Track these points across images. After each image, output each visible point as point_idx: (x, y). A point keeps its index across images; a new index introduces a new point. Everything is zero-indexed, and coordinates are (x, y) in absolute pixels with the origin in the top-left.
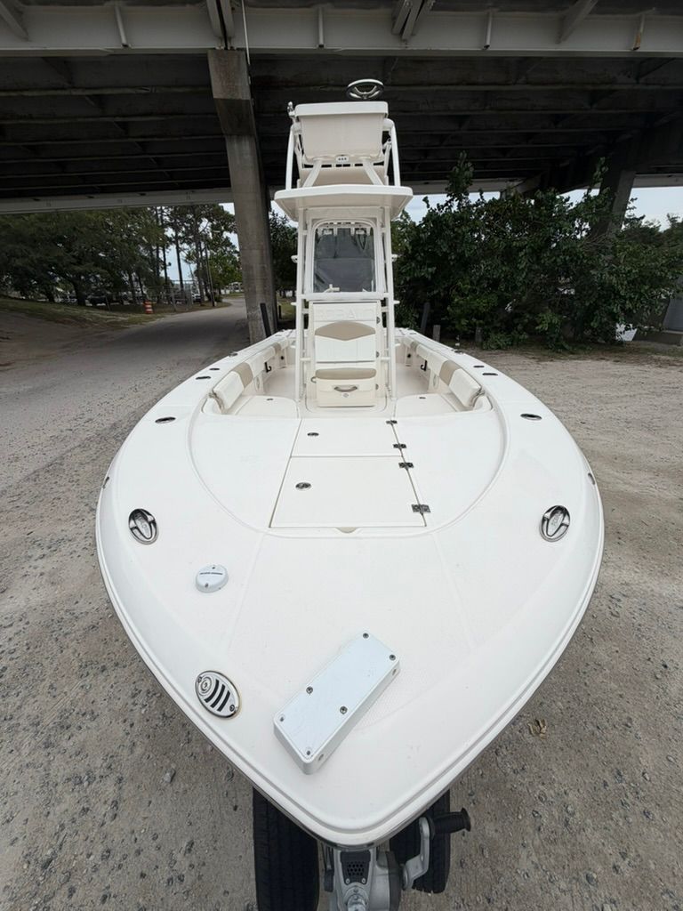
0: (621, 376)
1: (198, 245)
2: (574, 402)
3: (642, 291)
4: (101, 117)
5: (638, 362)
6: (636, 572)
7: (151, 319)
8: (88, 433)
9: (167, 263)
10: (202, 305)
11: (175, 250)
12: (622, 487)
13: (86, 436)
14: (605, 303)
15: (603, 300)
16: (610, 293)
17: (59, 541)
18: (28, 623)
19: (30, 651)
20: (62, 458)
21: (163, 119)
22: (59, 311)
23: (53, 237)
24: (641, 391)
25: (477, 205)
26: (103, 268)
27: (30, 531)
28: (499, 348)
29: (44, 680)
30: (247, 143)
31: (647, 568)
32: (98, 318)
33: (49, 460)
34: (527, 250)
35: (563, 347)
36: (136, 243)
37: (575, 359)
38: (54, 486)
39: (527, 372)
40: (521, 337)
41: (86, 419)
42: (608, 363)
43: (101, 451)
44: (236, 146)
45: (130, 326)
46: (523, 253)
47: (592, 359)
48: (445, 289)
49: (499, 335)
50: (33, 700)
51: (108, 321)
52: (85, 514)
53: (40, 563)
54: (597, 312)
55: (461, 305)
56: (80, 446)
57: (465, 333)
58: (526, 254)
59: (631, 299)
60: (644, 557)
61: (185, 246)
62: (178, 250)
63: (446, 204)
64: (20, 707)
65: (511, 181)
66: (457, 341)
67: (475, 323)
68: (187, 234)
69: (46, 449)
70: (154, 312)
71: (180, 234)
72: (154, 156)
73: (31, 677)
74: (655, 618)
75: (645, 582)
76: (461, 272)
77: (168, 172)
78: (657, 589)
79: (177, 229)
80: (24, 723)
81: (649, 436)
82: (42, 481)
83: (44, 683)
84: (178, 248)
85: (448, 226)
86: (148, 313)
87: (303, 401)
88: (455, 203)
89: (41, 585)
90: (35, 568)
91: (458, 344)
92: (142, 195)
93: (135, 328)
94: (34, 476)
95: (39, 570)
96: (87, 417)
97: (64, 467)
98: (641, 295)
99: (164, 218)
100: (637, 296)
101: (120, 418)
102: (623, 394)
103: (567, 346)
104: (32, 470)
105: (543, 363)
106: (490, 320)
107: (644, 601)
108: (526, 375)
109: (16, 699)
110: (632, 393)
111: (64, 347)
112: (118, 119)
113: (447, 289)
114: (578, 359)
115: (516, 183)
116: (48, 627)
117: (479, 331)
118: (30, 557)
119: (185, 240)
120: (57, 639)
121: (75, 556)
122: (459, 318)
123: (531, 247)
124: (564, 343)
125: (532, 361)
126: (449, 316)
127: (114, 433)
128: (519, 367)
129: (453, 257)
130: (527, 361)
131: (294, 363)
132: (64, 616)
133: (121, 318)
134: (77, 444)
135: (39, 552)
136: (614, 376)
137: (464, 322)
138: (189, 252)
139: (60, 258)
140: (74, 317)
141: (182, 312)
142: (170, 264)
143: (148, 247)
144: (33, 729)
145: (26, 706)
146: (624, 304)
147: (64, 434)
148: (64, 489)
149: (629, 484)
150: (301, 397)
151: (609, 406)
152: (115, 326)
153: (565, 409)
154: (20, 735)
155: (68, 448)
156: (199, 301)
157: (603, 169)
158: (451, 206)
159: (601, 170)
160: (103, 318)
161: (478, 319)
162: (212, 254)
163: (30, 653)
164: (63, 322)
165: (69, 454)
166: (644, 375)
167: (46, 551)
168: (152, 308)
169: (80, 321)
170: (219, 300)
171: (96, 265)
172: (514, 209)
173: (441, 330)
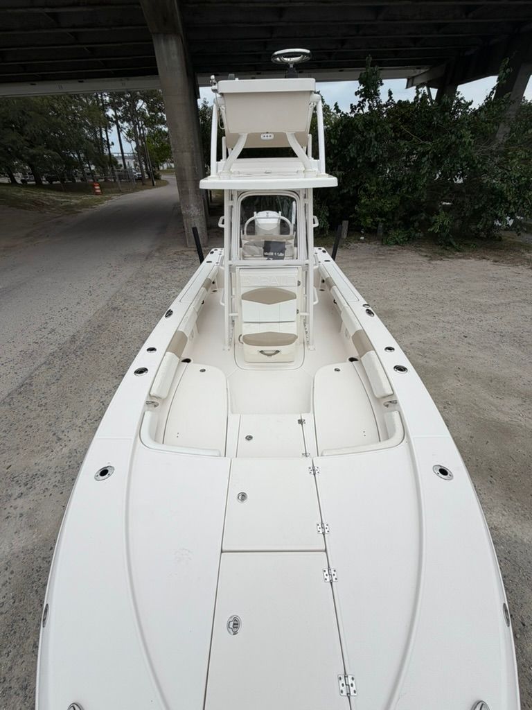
0: (498, 279)
1: (136, 124)
2: (459, 311)
3: (526, 196)
4: (31, 7)
5: (513, 263)
6: (503, 515)
7: (99, 201)
8: (51, 347)
9: (110, 143)
10: (143, 184)
11: (116, 131)
12: (496, 415)
13: (50, 351)
14: (492, 206)
15: (491, 204)
16: (497, 198)
17: (34, 477)
18: (12, 572)
19: (16, 604)
20: (31, 377)
21: (91, 9)
22: (19, 194)
23: (5, 120)
24: (514, 298)
25: (386, 105)
26: (54, 151)
27: (9, 464)
28: (397, 243)
29: (28, 638)
30: (174, 42)
31: (513, 511)
32: (54, 201)
33: (20, 381)
34: (430, 156)
35: (451, 244)
36: (81, 126)
37: (460, 258)
38: (26, 411)
39: (421, 274)
40: (417, 235)
41: (49, 330)
42: (489, 262)
43: (63, 369)
44: (163, 45)
45: (83, 210)
46: (425, 159)
47: (475, 257)
48: (354, 188)
49: (399, 231)
50: (20, 661)
51: (63, 204)
52: (53, 444)
53: (20, 502)
54: (484, 215)
55: (367, 205)
56: (45, 363)
57: (369, 228)
58: (428, 159)
59: (515, 203)
60: (510, 498)
61: (126, 124)
62: (119, 130)
63: (359, 105)
64: (11, 668)
65: (418, 68)
66: (362, 235)
67: (379, 221)
68: (125, 113)
69: (16, 367)
70: (102, 193)
71: (119, 114)
72: (87, 46)
73: (18, 635)
74: (517, 568)
75: (510, 526)
76: (368, 173)
77: (102, 61)
78: (519, 534)
79: (115, 109)
80: (15, 686)
81: (520, 353)
82: (16, 404)
83: (29, 640)
84: (118, 127)
85: (358, 131)
86: (97, 194)
87: (232, 349)
88: (367, 104)
89: (22, 528)
90: (16, 508)
91: (362, 238)
92: (80, 82)
93: (86, 212)
94: (8, 400)
95: (19, 511)
96: (50, 326)
97: (33, 388)
98: (525, 199)
99: (104, 98)
100: (521, 201)
101: (78, 329)
102: (499, 302)
103: (454, 244)
104: (6, 394)
105: (433, 262)
106: (391, 218)
107: (509, 549)
108: (419, 276)
109: (7, 659)
110: (507, 300)
111: (28, 235)
112: (48, 10)
113: (356, 188)
114: (463, 258)
115: (423, 71)
116: (29, 577)
117: (381, 226)
118: (10, 496)
119: (124, 119)
120: (37, 591)
121: (47, 494)
122: (365, 216)
123: (433, 152)
124: (452, 240)
125: (425, 259)
126: (356, 213)
127: (73, 347)
128: (414, 267)
129: (361, 160)
130: (421, 259)
131: (224, 287)
132: (42, 565)
133: (74, 201)
134: (43, 360)
135: (17, 490)
136: (493, 279)
137: (369, 220)
138: (129, 130)
139: (14, 142)
140: (33, 202)
141: (127, 192)
142: (113, 144)
143: (92, 129)
144: (22, 693)
145: (16, 667)
146: (508, 208)
147: (31, 348)
148: (33, 415)
149: (502, 411)
150: (230, 345)
151: (488, 316)
152: (70, 209)
153: (450, 318)
154: (13, 700)
155: (36, 366)
156: (140, 179)
157: (508, 70)
158: (363, 106)
159: (505, 72)
160: (58, 201)
161: (381, 217)
162: (150, 132)
163: (16, 607)
164: (24, 208)
165: (37, 373)
166: (517, 278)
167: (23, 489)
168: (101, 189)
169: (38, 205)
170: (157, 178)
171: (48, 147)
172: (421, 111)
173: (349, 224)
